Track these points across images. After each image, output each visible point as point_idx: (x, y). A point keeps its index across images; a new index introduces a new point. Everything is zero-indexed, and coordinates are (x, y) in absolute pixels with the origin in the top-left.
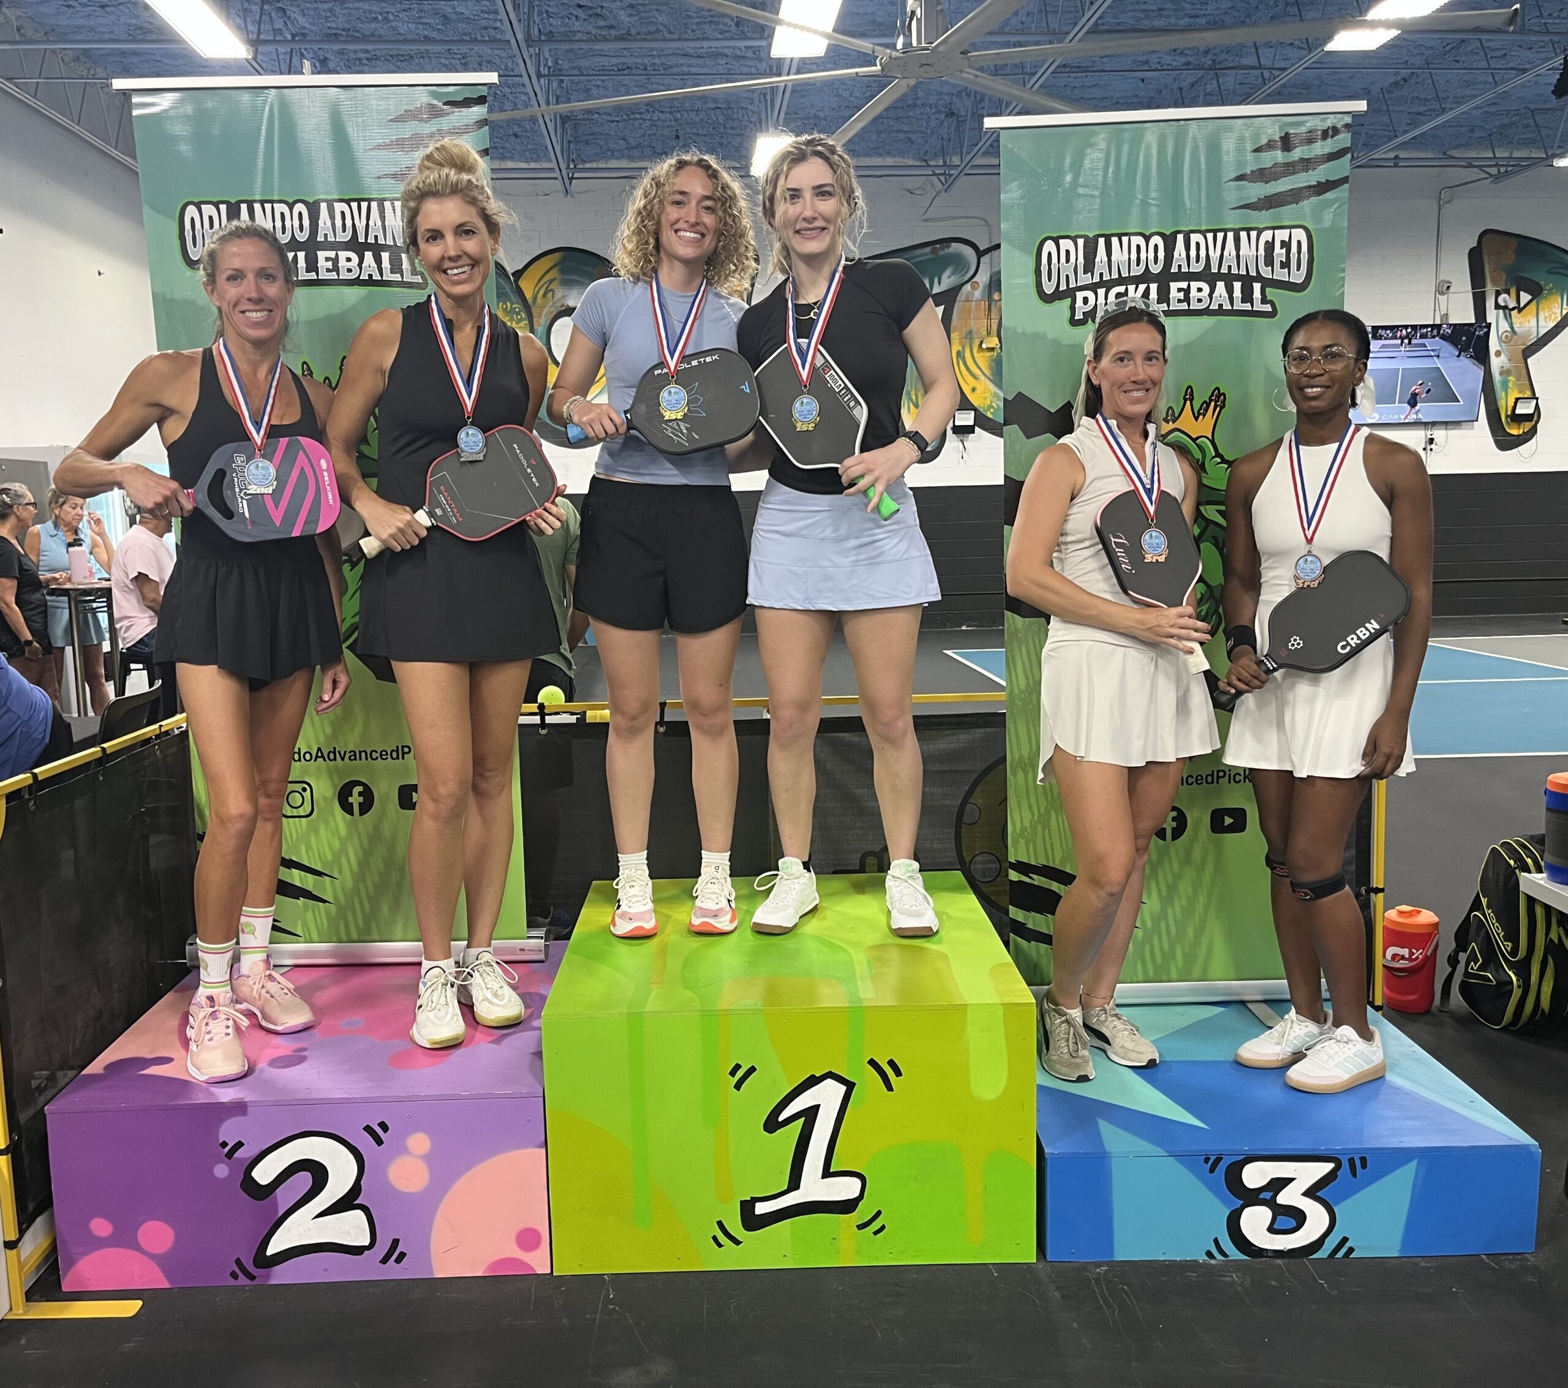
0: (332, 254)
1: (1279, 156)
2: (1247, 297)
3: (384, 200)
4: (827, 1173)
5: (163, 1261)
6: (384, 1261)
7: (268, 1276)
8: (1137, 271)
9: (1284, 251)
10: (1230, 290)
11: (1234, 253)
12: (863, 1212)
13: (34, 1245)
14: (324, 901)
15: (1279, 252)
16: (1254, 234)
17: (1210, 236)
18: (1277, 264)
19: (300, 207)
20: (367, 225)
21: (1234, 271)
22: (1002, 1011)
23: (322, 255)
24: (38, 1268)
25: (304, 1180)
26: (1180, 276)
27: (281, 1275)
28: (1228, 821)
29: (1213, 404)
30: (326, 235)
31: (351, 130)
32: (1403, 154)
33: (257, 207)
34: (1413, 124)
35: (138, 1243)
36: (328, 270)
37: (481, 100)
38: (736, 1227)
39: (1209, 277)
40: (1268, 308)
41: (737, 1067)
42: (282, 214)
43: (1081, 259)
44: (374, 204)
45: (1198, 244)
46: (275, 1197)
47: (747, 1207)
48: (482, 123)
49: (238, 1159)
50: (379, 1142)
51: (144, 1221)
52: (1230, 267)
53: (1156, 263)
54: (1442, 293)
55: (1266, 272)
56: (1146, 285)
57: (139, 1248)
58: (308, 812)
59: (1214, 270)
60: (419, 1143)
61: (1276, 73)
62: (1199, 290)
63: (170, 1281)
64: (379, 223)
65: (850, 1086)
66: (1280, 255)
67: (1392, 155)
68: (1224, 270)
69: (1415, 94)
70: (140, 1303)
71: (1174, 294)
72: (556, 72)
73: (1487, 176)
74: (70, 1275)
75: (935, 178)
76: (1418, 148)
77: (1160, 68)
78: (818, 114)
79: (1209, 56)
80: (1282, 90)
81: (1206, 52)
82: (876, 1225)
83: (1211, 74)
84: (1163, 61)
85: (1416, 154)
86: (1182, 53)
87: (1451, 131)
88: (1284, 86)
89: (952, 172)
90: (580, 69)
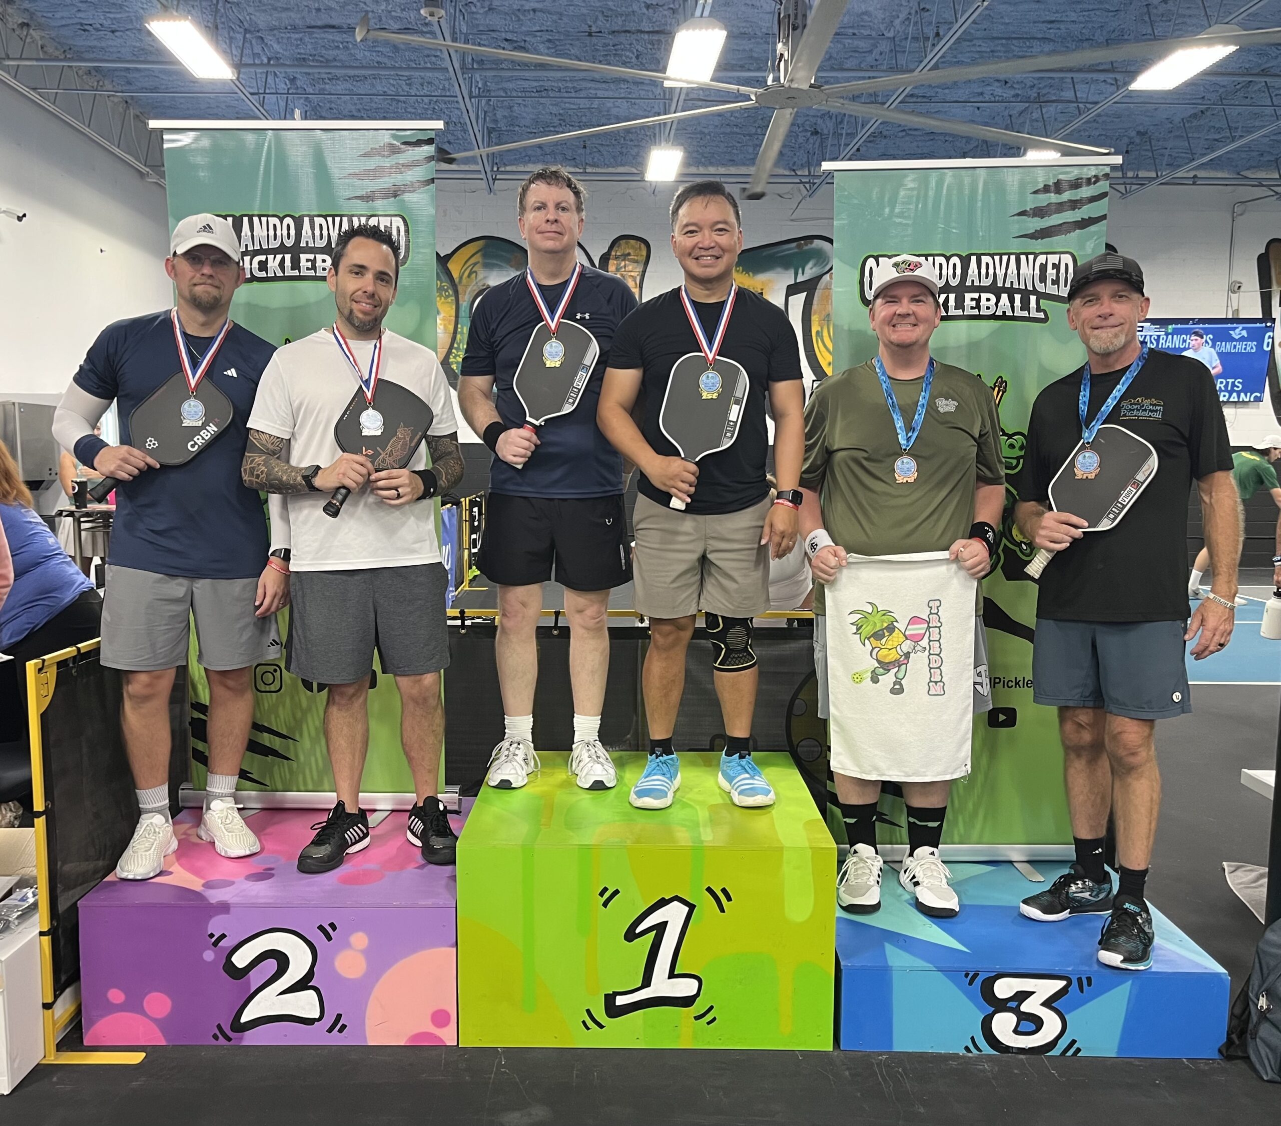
0: (311, 257)
1: (1053, 198)
2: (1025, 306)
3: (353, 216)
4: (672, 975)
5: (164, 1025)
6: (330, 1030)
7: (241, 1039)
9: (1055, 271)
10: (1012, 301)
11: (1015, 272)
12: (699, 1006)
13: (64, 1008)
14: (287, 758)
15: (1051, 273)
16: (1031, 257)
17: (997, 258)
18: (1049, 282)
19: (288, 220)
21: (1016, 286)
22: (810, 853)
23: (303, 257)
24: (66, 1027)
25: (271, 965)
26: (974, 289)
27: (251, 1038)
28: (1002, 717)
29: (997, 389)
30: (307, 242)
31: (330, 163)
32: (1201, 174)
33: (256, 219)
34: (1211, 149)
35: (142, 1007)
37: (430, 141)
38: (600, 1014)
39: (996, 290)
40: (1041, 315)
41: (605, 889)
42: (275, 226)
45: (987, 264)
46: (249, 978)
47: (610, 999)
48: (430, 159)
49: (221, 947)
50: (329, 938)
51: (149, 992)
52: (1012, 283)
53: (954, 278)
54: (1234, 292)
55: (1040, 287)
57: (143, 1013)
58: (278, 688)
59: (1000, 284)
60: (360, 940)
61: (1089, 106)
62: (987, 300)
63: (167, 1040)
65: (692, 907)
66: (1051, 274)
67: (1191, 174)
68: (1008, 285)
69: (1212, 124)
70: (144, 1054)
71: (968, 303)
72: (484, 93)
73: (1273, 193)
74: (90, 1032)
75: (801, 185)
76: (1215, 169)
77: (993, 99)
78: (704, 130)
79: (1035, 90)
80: (1097, 119)
81: (1033, 87)
82: (709, 1017)
83: (1037, 105)
84: (995, 93)
85: (1212, 174)
86: (1012, 87)
87: (1244, 155)
88: (1099, 115)
89: (815, 181)
90: (504, 90)
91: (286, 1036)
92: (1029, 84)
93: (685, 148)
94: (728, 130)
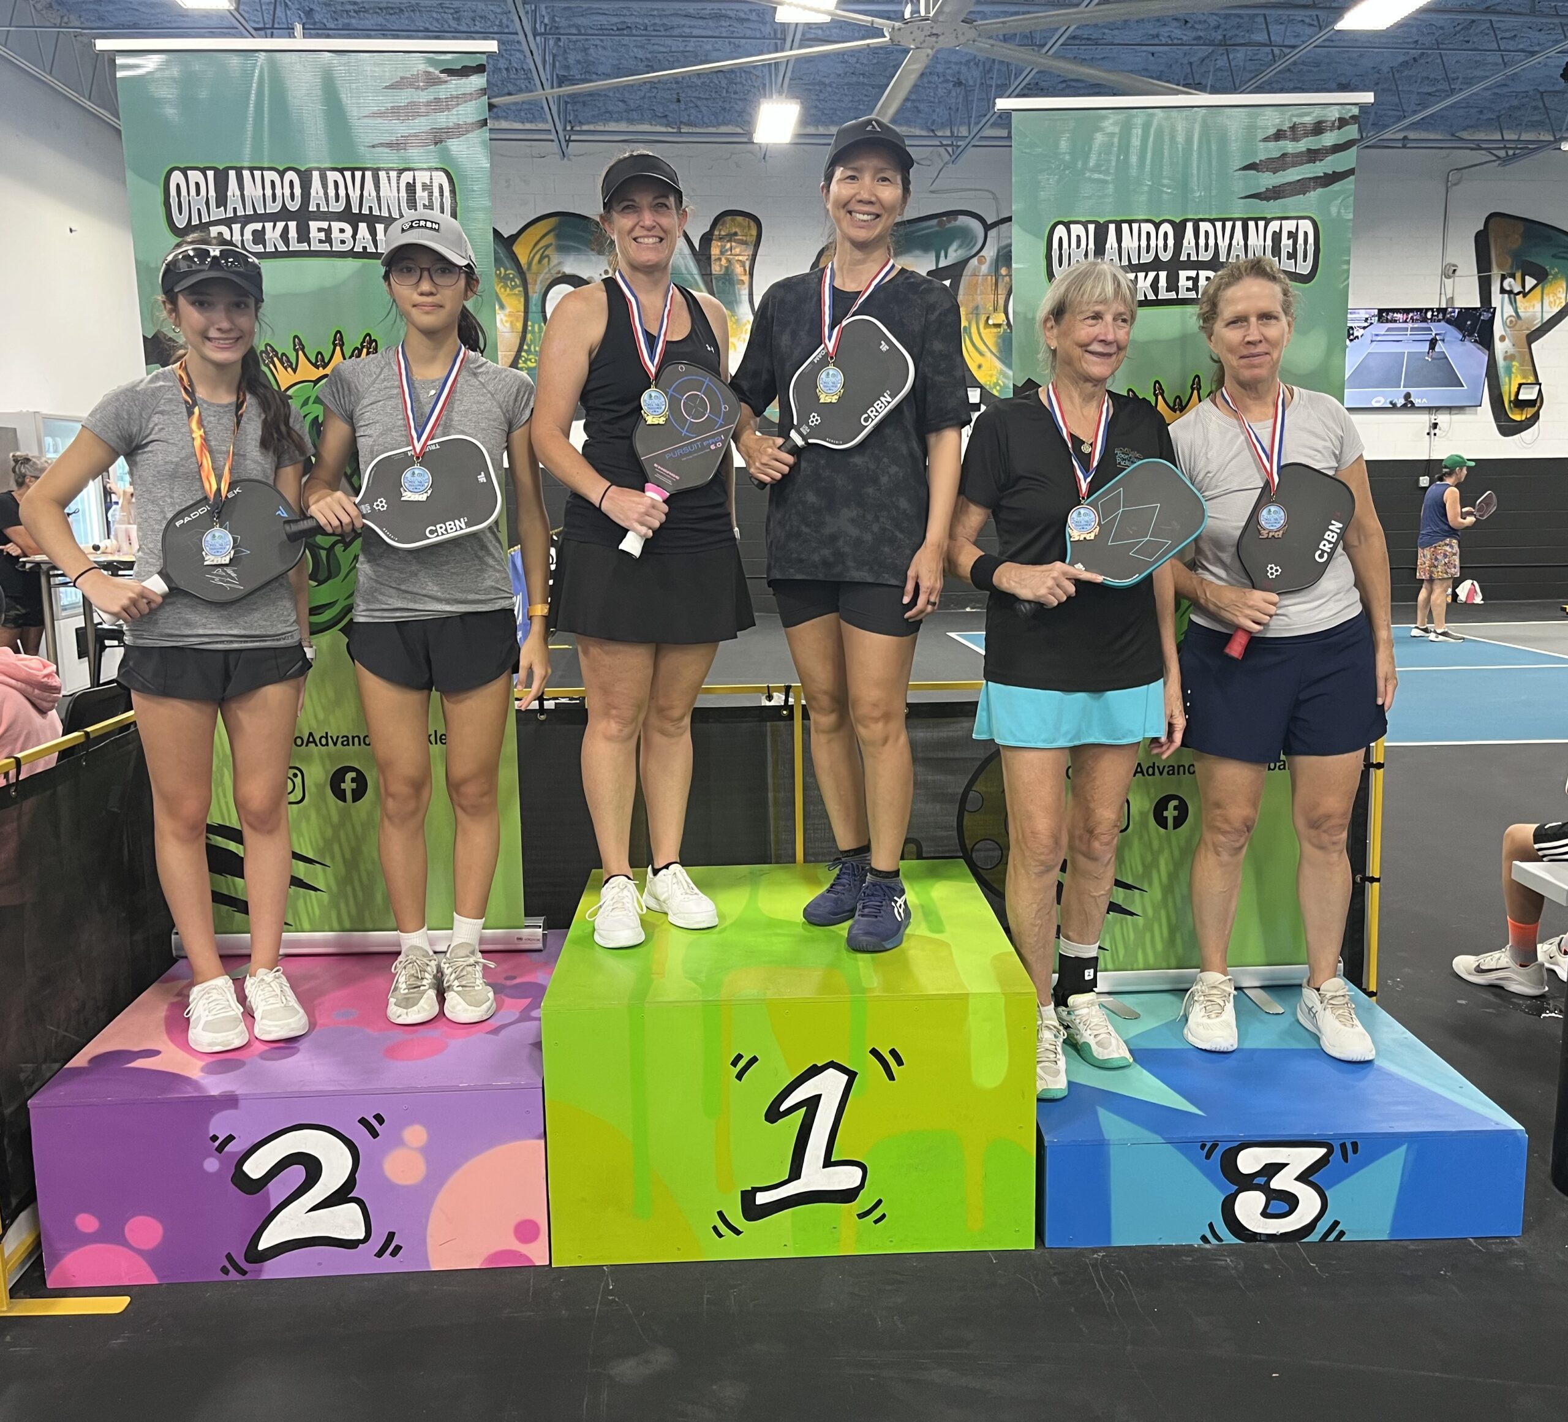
0: (325, 225)
1: (1288, 146)
3: (379, 169)
4: (828, 1163)
5: (154, 1258)
6: (380, 1254)
7: (260, 1271)
8: (1147, 258)
9: (1291, 241)
11: (1242, 242)
12: (864, 1201)
13: (18, 1240)
14: (315, 889)
15: (1286, 243)
16: (1262, 224)
17: (1219, 225)
18: (1284, 255)
19: (291, 175)
20: (362, 195)
22: (1003, 1001)
23: (314, 225)
24: (23, 1263)
25: (297, 1173)
26: (1190, 265)
27: (273, 1270)
30: (318, 205)
31: (346, 98)
32: (1412, 135)
33: (246, 174)
34: (1423, 105)
35: (124, 1236)
36: (321, 241)
37: (480, 69)
38: (736, 1216)
39: (1218, 267)
41: (739, 1057)
42: (273, 182)
43: (1091, 245)
44: (368, 174)
45: (1207, 233)
46: (268, 1189)
47: (748, 1197)
48: (481, 92)
49: (228, 1153)
50: (375, 1134)
51: (132, 1217)
52: (1238, 256)
53: (1165, 251)
54: (1448, 277)
56: (1155, 273)
57: (126, 1244)
58: (300, 798)
59: (1223, 259)
60: (416, 1135)
61: (1287, 50)
62: (1207, 279)
63: (159, 1277)
64: (374, 194)
65: (852, 1075)
66: (1287, 246)
67: (1400, 135)
68: (1232, 259)
69: (1425, 74)
70: (127, 1299)
71: (1183, 283)
72: (553, 30)
73: (1495, 158)
74: (56, 1271)
75: (942, 150)
76: (1427, 130)
77: (1170, 42)
78: (823, 79)
79: (1220, 31)
80: (1292, 68)
81: (1217, 27)
82: (876, 1214)
83: (1221, 50)
84: (1173, 35)
85: (1424, 135)
86: (1193, 27)
87: (1461, 112)
88: (1295, 63)
89: (959, 143)
90: (578, 27)
91: (320, 1264)
92: (1213, 24)
93: (802, 103)
94: (854, 79)
